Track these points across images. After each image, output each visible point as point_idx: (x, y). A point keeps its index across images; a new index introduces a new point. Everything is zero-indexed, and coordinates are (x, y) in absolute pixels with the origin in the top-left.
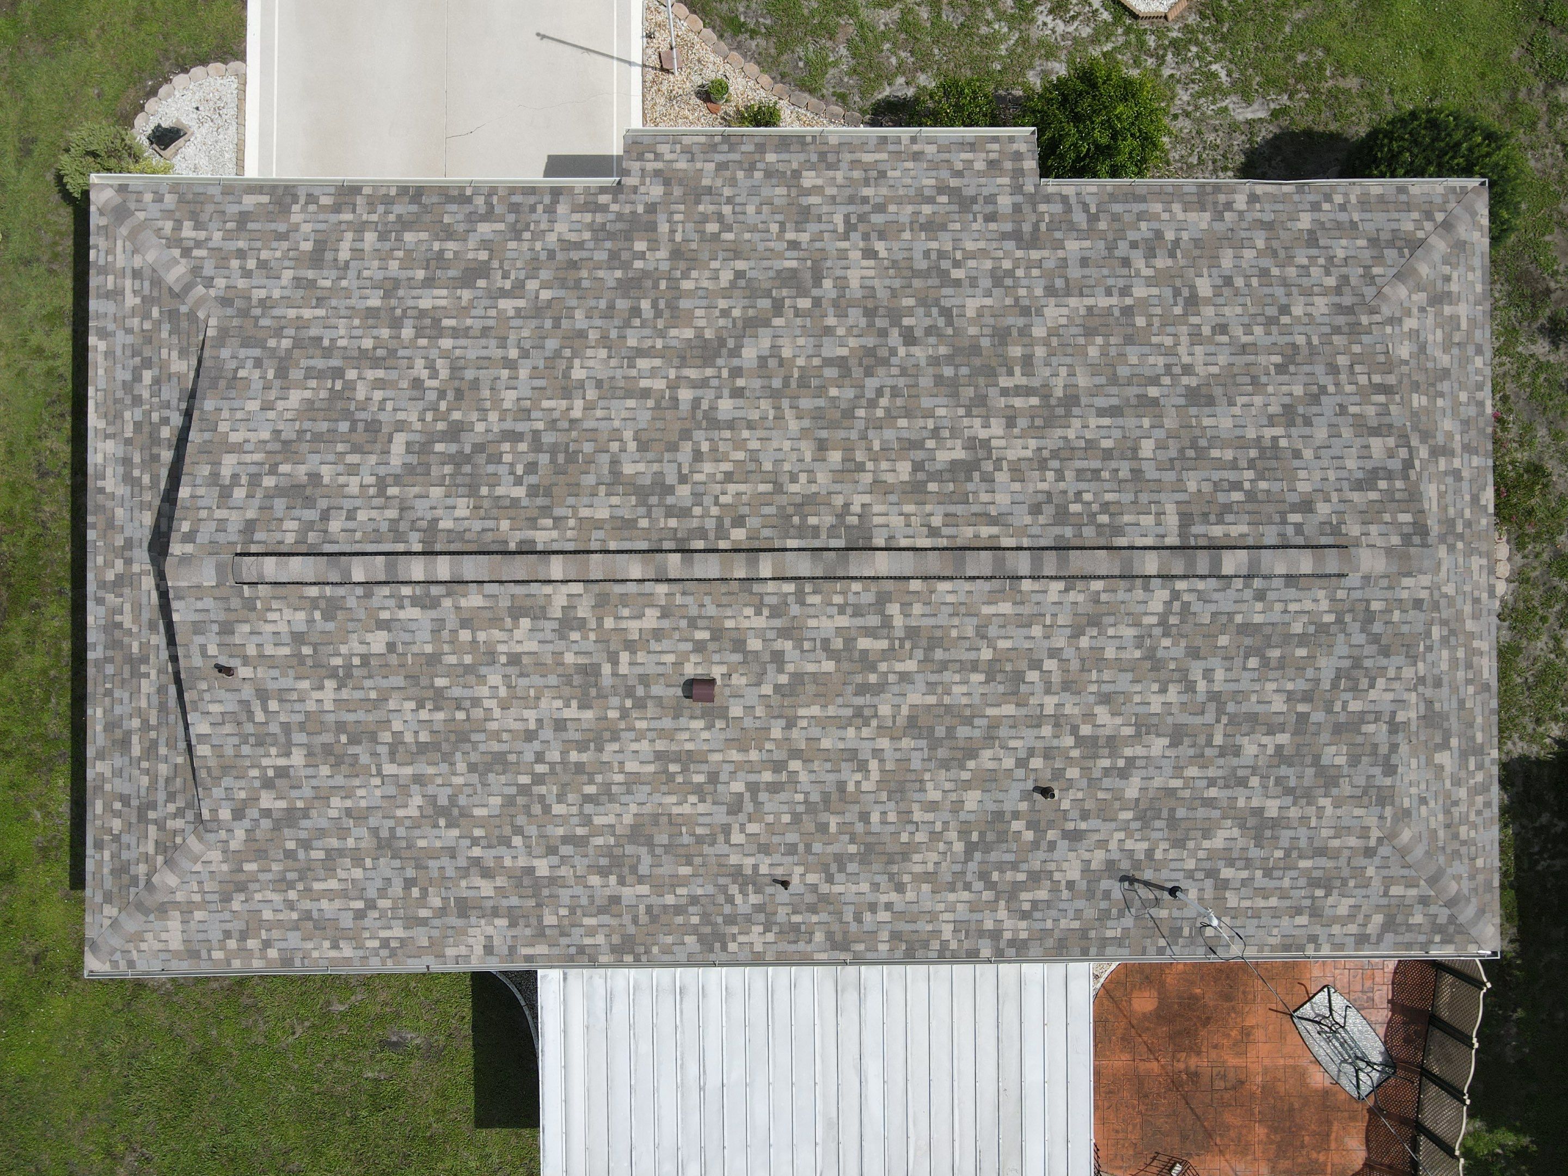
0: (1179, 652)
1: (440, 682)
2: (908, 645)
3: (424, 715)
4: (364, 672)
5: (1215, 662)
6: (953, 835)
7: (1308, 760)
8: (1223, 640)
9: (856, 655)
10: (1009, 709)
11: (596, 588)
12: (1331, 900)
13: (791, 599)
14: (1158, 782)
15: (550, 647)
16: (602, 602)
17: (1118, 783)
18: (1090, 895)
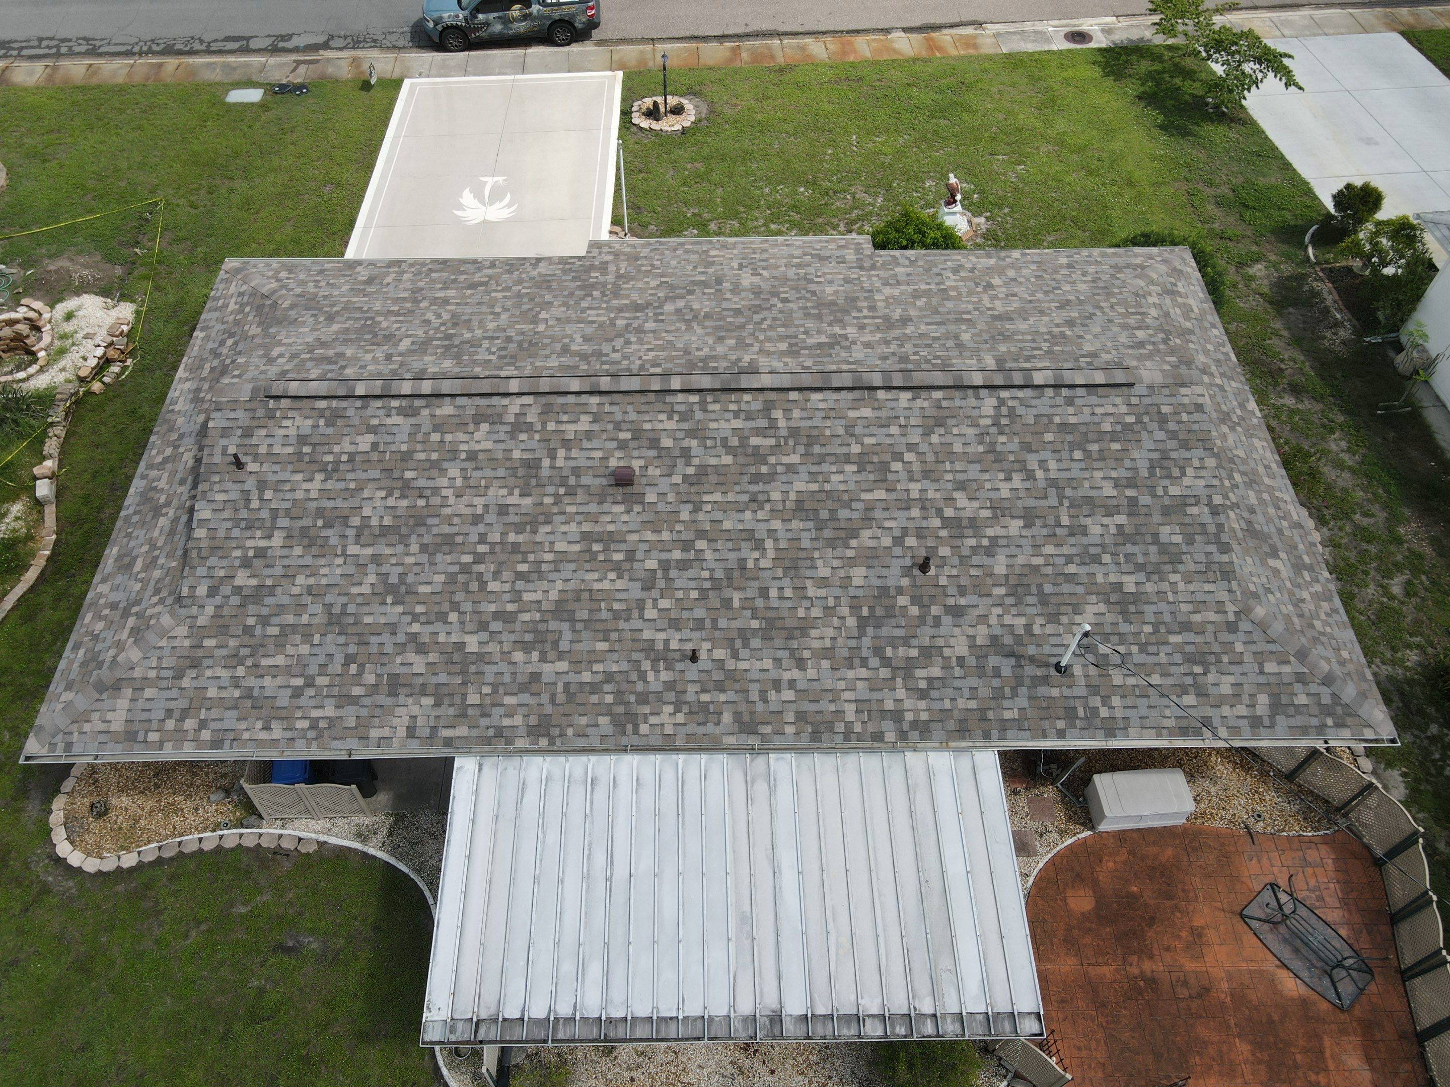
0: (1014, 446)
1: (408, 475)
2: (791, 442)
3: (391, 502)
4: (348, 467)
5: (1046, 455)
6: (845, 611)
7: (1149, 539)
8: (1049, 437)
9: (750, 451)
10: (880, 494)
11: (544, 400)
13: (696, 407)
14: (1021, 560)
15: (502, 446)
16: (546, 411)
17: (985, 560)
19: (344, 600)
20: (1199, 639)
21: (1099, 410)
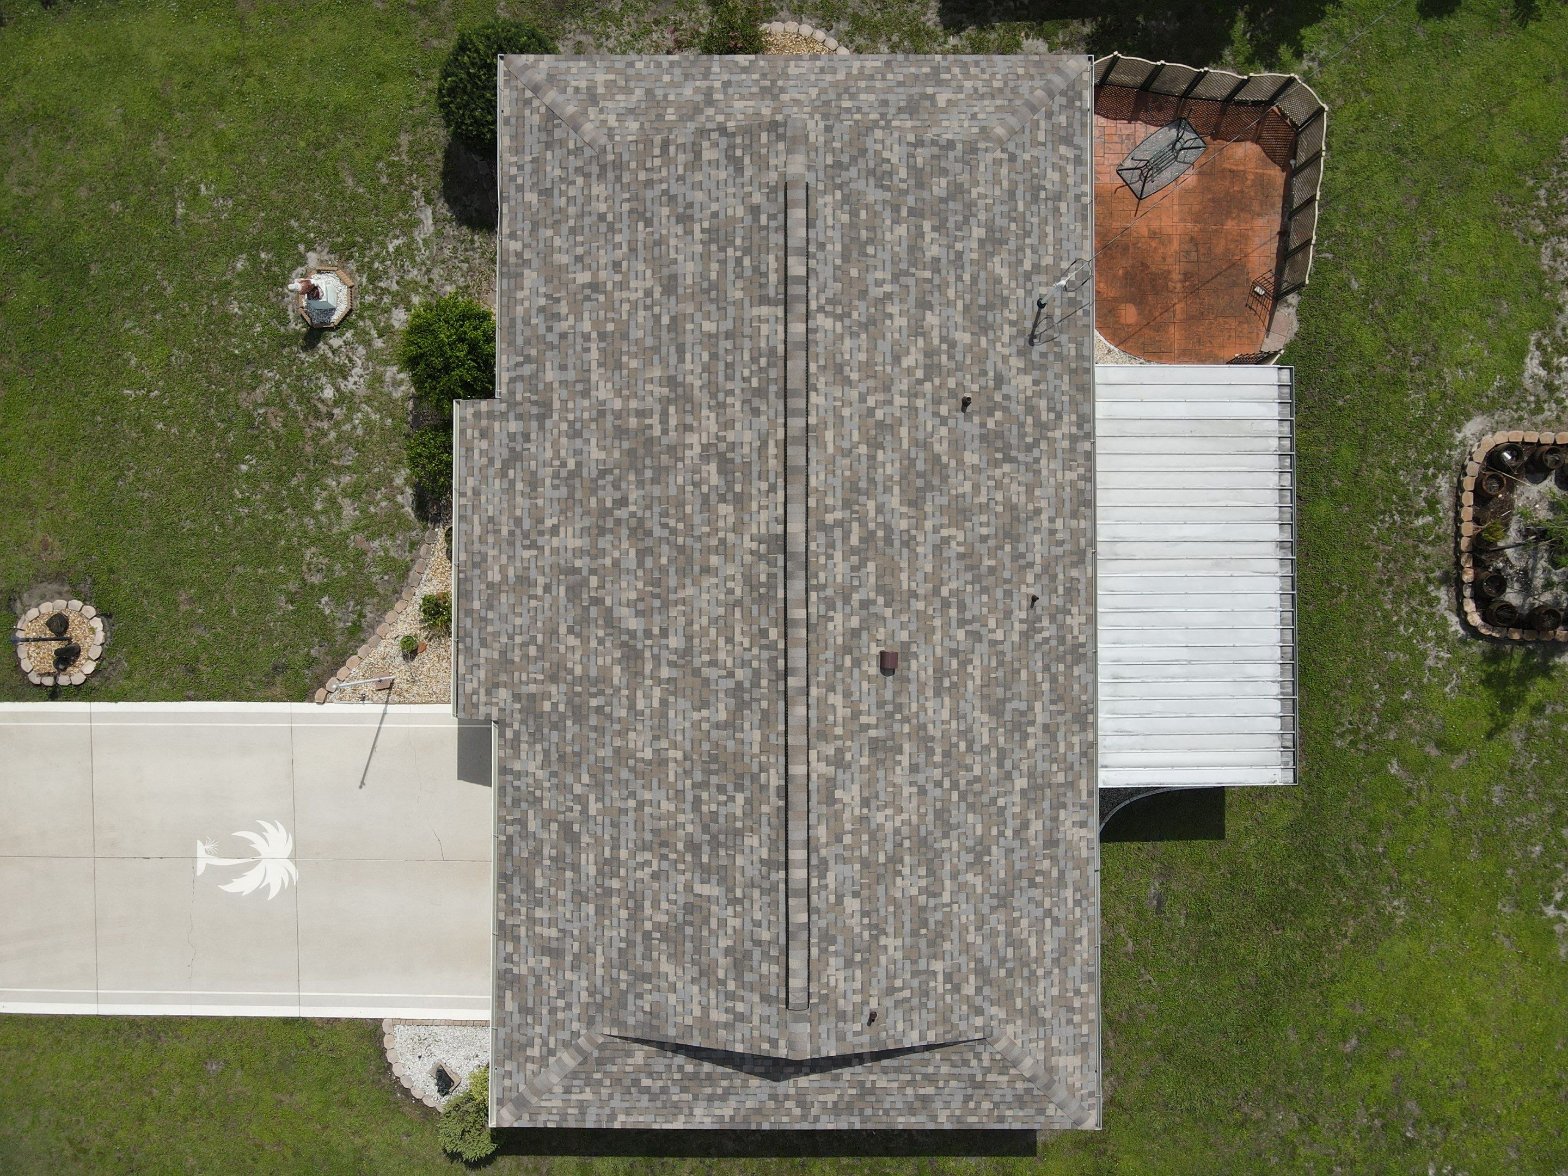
0: (862, 305)
1: (882, 859)
2: (856, 508)
3: (906, 871)
4: (874, 915)
5: (870, 278)
6: (998, 472)
7: (943, 206)
8: (854, 273)
9: (864, 546)
10: (904, 432)
11: (813, 740)
12: (1049, 186)
13: (822, 595)
14: (959, 319)
15: (856, 775)
16: (824, 736)
17: (959, 348)
18: (1043, 368)
19: (987, 897)
20: (1021, 188)
21: (830, 222)
